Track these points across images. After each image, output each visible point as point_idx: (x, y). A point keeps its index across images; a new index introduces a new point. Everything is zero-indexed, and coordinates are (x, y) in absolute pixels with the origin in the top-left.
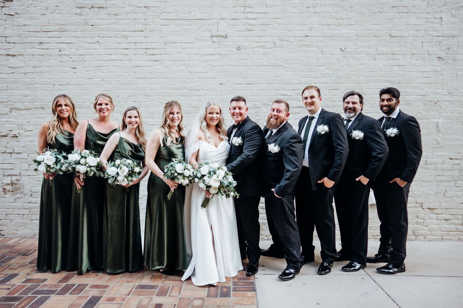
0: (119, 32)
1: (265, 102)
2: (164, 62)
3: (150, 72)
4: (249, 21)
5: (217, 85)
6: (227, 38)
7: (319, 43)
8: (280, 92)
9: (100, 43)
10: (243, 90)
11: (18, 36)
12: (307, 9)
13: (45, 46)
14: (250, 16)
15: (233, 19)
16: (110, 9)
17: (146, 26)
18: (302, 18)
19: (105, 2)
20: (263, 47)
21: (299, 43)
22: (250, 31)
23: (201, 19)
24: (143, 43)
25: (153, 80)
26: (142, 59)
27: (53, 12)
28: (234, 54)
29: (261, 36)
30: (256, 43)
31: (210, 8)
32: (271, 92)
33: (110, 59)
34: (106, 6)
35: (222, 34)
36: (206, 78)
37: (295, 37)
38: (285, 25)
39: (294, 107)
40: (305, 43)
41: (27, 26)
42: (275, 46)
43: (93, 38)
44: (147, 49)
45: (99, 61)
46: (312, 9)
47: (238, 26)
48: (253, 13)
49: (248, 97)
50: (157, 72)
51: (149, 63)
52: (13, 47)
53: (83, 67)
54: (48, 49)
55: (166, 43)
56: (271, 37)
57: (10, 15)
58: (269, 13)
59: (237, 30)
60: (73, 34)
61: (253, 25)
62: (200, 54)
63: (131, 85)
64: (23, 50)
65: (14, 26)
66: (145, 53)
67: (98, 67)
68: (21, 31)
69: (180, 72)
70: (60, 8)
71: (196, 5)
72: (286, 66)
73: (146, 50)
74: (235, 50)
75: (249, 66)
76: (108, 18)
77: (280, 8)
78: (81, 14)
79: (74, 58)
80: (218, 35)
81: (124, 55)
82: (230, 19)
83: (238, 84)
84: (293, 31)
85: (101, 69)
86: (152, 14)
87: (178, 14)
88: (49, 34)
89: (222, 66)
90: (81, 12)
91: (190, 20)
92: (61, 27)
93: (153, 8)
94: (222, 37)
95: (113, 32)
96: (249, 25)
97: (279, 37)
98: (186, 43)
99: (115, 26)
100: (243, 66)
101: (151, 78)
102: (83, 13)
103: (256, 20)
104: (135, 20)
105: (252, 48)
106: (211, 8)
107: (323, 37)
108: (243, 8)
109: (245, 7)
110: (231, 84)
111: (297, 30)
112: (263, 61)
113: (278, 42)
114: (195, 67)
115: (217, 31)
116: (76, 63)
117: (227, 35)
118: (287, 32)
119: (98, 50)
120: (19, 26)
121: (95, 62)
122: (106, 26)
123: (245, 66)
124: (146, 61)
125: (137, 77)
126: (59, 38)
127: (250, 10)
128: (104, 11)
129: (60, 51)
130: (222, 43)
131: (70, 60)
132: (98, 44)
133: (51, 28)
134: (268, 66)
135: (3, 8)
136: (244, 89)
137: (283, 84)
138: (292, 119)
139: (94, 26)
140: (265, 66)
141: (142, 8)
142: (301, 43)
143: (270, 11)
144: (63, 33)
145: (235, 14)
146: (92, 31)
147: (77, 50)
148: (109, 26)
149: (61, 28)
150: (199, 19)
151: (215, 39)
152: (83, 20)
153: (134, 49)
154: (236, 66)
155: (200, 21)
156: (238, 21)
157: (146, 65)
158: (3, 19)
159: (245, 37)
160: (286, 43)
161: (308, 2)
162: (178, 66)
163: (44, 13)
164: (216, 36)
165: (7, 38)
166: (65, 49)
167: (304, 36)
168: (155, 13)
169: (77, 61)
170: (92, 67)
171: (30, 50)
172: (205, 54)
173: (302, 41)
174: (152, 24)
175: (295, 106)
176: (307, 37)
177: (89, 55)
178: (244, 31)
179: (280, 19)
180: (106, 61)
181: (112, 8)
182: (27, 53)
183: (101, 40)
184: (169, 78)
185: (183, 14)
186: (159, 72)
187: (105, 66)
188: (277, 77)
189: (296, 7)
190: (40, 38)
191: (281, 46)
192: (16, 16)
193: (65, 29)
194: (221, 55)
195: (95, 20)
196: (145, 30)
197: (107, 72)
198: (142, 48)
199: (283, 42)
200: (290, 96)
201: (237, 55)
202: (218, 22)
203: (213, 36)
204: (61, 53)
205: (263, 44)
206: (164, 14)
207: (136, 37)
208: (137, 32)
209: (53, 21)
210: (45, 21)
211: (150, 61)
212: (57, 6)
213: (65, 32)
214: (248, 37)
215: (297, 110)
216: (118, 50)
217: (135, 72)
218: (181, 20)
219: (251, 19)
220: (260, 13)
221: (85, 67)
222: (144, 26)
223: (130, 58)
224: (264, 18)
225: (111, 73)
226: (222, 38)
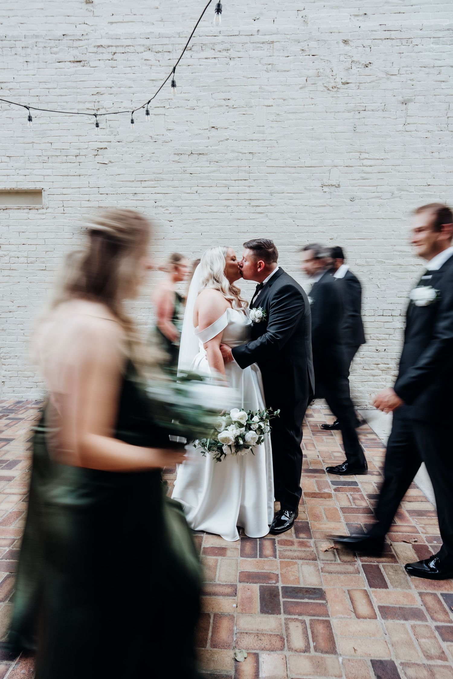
0: (221, 181)
1: (380, 260)
2: (269, 214)
3: (253, 226)
4: (365, 168)
5: (326, 240)
6: (339, 187)
7: (443, 193)
8: (397, 248)
9: (199, 193)
10: (355, 246)
11: (111, 186)
12: (431, 154)
13: (139, 197)
14: (366, 162)
15: (347, 166)
16: (211, 155)
17: (250, 174)
18: (425, 165)
19: (206, 148)
20: (380, 197)
21: (420, 193)
22: (365, 179)
23: (311, 167)
24: (247, 193)
25: (257, 234)
26: (246, 211)
27: (149, 160)
28: (347, 205)
29: (377, 186)
30: (372, 193)
31: (321, 154)
32: (386, 247)
33: (210, 211)
34: (207, 152)
35: (334, 183)
36: (315, 233)
37: (416, 186)
38: (405, 173)
39: (411, 265)
40: (426, 193)
41: (121, 175)
42: (392, 197)
43: (192, 188)
44: (250, 199)
45: (197, 213)
46: (436, 155)
47: (352, 174)
48: (370, 159)
49: (361, 254)
50: (261, 226)
51: (253, 216)
52: (106, 199)
53: (181, 220)
54: (142, 200)
55: (271, 194)
56: (389, 186)
57: (104, 163)
58: (388, 159)
59: (351, 178)
60: (170, 183)
61: (369, 173)
62: (310, 206)
63: (233, 240)
64: (116, 202)
65: (107, 175)
66: (248, 204)
67: (197, 219)
68: (115, 181)
69: (287, 226)
70: (157, 155)
71: (306, 150)
72: (404, 219)
73: (249, 201)
74: (348, 201)
75: (363, 219)
76: (209, 165)
77: (401, 153)
78: (179, 161)
79: (171, 209)
80: (330, 184)
81: (225, 206)
82: (344, 167)
83: (350, 239)
84: (413, 180)
85: (200, 222)
86: (257, 160)
87: (286, 161)
88: (144, 184)
89: (333, 219)
90: (179, 159)
91: (300, 168)
92: (157, 175)
93: (259, 155)
94: (334, 186)
95: (214, 181)
96: (364, 173)
97: (398, 187)
98: (293, 193)
99: (215, 175)
100: (356, 219)
101: (254, 232)
102: (181, 160)
103: (373, 167)
104: (238, 168)
105: (367, 199)
106: (323, 154)
107: (447, 186)
108: (358, 154)
109: (361, 152)
110: (342, 239)
111: (418, 178)
112: (378, 213)
113: (396, 192)
114: (304, 220)
115: (329, 179)
116: (173, 215)
117: (340, 184)
118: (407, 180)
119: (196, 201)
120: (113, 175)
121: (193, 214)
122: (206, 174)
123: (359, 219)
124: (250, 213)
125: (239, 231)
126: (155, 188)
127: (366, 156)
128: (203, 158)
129: (156, 202)
130: (335, 193)
131: (166, 212)
132: (197, 194)
133: (147, 177)
134: (384, 219)
135: (96, 156)
136: (357, 245)
137: (400, 239)
138: (409, 278)
139: (193, 175)
140: (380, 219)
141: (247, 154)
142: (423, 193)
143: (388, 158)
144: (159, 182)
145: (349, 160)
146: (191, 180)
147: (174, 201)
148: (210, 174)
149: (158, 177)
150: (309, 167)
151: (325, 189)
152: (181, 168)
153: (237, 199)
154: (348, 219)
155: (310, 168)
156: (353, 168)
157: (249, 217)
158: (96, 169)
159: (359, 186)
160: (405, 193)
161: (432, 147)
162: (284, 219)
163: (140, 161)
164: (327, 186)
165: (99, 189)
166: (161, 200)
167: (426, 185)
168: (261, 159)
169: (174, 213)
170: (190, 220)
171: (123, 201)
172: (315, 205)
173: (424, 191)
174: (257, 172)
175: (413, 263)
176: (430, 186)
177: (187, 206)
178: (358, 180)
179: (399, 165)
180: (205, 213)
181: (213, 155)
182: (120, 205)
183: (200, 190)
184: (275, 232)
185: (292, 161)
186: (263, 226)
187: (204, 219)
188: (393, 231)
189: (419, 152)
190: (134, 188)
191: (400, 197)
192: (110, 164)
193: (162, 178)
194: (332, 206)
195: (194, 168)
196: (249, 179)
197: (206, 226)
198: (245, 199)
199: (402, 193)
200: (407, 252)
201: (350, 207)
202: (330, 170)
203: (325, 186)
204: (156, 204)
205: (380, 194)
206: (270, 161)
207: (238, 186)
208: (240, 182)
209: (149, 170)
210: (140, 170)
211: (254, 213)
212: (153, 153)
213: (161, 182)
214: (363, 186)
215: (414, 268)
216: (219, 201)
217: (237, 226)
218: (289, 167)
219: (367, 166)
220: (378, 159)
221: (182, 220)
222: (248, 174)
223: (232, 210)
224: (381, 165)
225: (211, 226)
226: (334, 188)
